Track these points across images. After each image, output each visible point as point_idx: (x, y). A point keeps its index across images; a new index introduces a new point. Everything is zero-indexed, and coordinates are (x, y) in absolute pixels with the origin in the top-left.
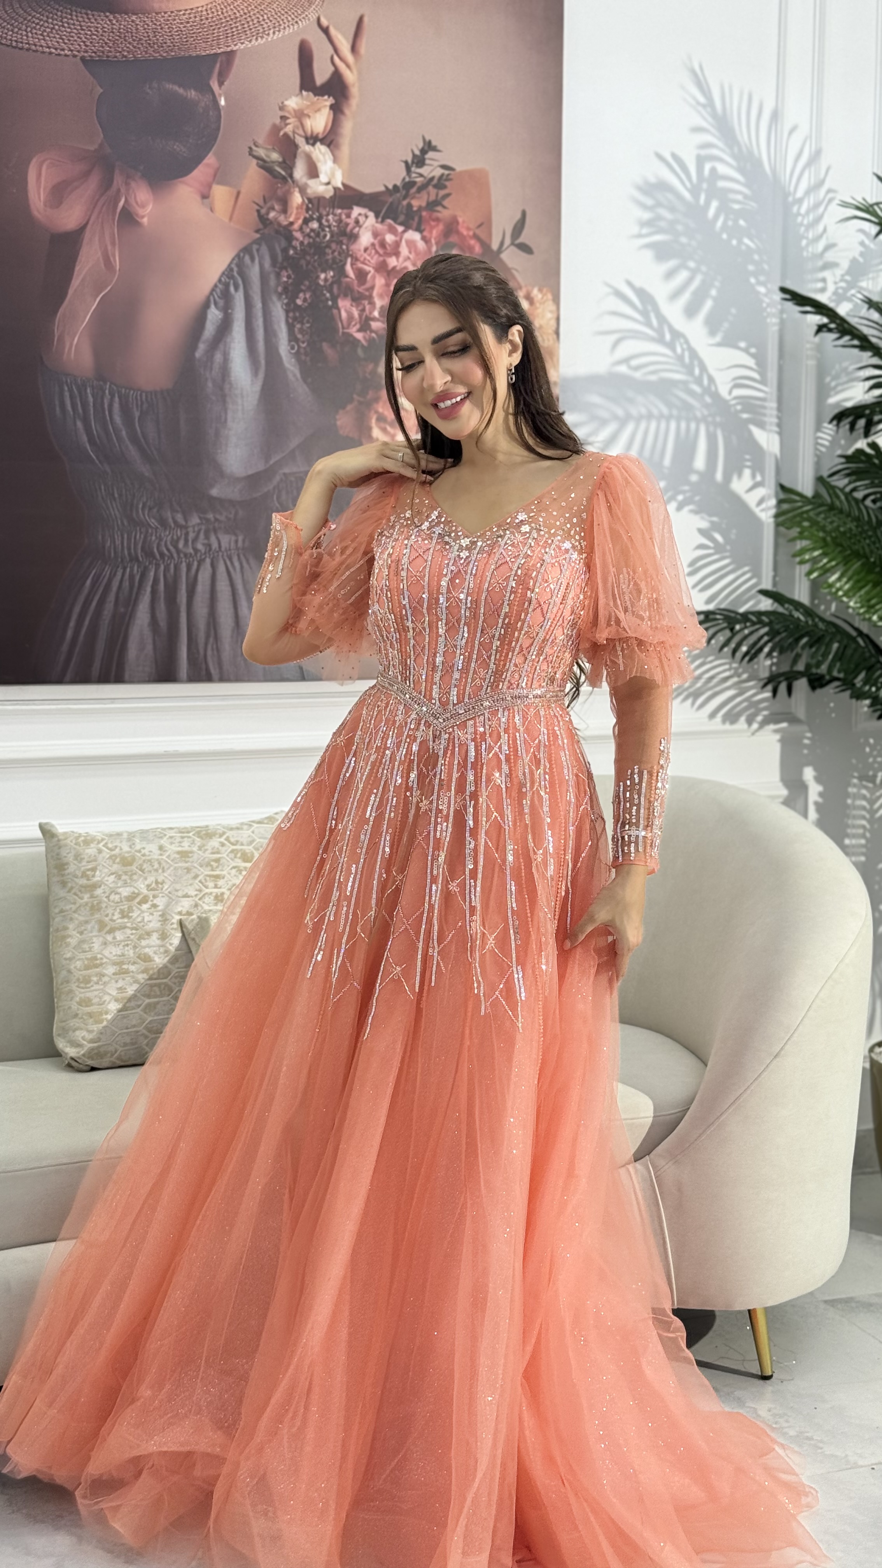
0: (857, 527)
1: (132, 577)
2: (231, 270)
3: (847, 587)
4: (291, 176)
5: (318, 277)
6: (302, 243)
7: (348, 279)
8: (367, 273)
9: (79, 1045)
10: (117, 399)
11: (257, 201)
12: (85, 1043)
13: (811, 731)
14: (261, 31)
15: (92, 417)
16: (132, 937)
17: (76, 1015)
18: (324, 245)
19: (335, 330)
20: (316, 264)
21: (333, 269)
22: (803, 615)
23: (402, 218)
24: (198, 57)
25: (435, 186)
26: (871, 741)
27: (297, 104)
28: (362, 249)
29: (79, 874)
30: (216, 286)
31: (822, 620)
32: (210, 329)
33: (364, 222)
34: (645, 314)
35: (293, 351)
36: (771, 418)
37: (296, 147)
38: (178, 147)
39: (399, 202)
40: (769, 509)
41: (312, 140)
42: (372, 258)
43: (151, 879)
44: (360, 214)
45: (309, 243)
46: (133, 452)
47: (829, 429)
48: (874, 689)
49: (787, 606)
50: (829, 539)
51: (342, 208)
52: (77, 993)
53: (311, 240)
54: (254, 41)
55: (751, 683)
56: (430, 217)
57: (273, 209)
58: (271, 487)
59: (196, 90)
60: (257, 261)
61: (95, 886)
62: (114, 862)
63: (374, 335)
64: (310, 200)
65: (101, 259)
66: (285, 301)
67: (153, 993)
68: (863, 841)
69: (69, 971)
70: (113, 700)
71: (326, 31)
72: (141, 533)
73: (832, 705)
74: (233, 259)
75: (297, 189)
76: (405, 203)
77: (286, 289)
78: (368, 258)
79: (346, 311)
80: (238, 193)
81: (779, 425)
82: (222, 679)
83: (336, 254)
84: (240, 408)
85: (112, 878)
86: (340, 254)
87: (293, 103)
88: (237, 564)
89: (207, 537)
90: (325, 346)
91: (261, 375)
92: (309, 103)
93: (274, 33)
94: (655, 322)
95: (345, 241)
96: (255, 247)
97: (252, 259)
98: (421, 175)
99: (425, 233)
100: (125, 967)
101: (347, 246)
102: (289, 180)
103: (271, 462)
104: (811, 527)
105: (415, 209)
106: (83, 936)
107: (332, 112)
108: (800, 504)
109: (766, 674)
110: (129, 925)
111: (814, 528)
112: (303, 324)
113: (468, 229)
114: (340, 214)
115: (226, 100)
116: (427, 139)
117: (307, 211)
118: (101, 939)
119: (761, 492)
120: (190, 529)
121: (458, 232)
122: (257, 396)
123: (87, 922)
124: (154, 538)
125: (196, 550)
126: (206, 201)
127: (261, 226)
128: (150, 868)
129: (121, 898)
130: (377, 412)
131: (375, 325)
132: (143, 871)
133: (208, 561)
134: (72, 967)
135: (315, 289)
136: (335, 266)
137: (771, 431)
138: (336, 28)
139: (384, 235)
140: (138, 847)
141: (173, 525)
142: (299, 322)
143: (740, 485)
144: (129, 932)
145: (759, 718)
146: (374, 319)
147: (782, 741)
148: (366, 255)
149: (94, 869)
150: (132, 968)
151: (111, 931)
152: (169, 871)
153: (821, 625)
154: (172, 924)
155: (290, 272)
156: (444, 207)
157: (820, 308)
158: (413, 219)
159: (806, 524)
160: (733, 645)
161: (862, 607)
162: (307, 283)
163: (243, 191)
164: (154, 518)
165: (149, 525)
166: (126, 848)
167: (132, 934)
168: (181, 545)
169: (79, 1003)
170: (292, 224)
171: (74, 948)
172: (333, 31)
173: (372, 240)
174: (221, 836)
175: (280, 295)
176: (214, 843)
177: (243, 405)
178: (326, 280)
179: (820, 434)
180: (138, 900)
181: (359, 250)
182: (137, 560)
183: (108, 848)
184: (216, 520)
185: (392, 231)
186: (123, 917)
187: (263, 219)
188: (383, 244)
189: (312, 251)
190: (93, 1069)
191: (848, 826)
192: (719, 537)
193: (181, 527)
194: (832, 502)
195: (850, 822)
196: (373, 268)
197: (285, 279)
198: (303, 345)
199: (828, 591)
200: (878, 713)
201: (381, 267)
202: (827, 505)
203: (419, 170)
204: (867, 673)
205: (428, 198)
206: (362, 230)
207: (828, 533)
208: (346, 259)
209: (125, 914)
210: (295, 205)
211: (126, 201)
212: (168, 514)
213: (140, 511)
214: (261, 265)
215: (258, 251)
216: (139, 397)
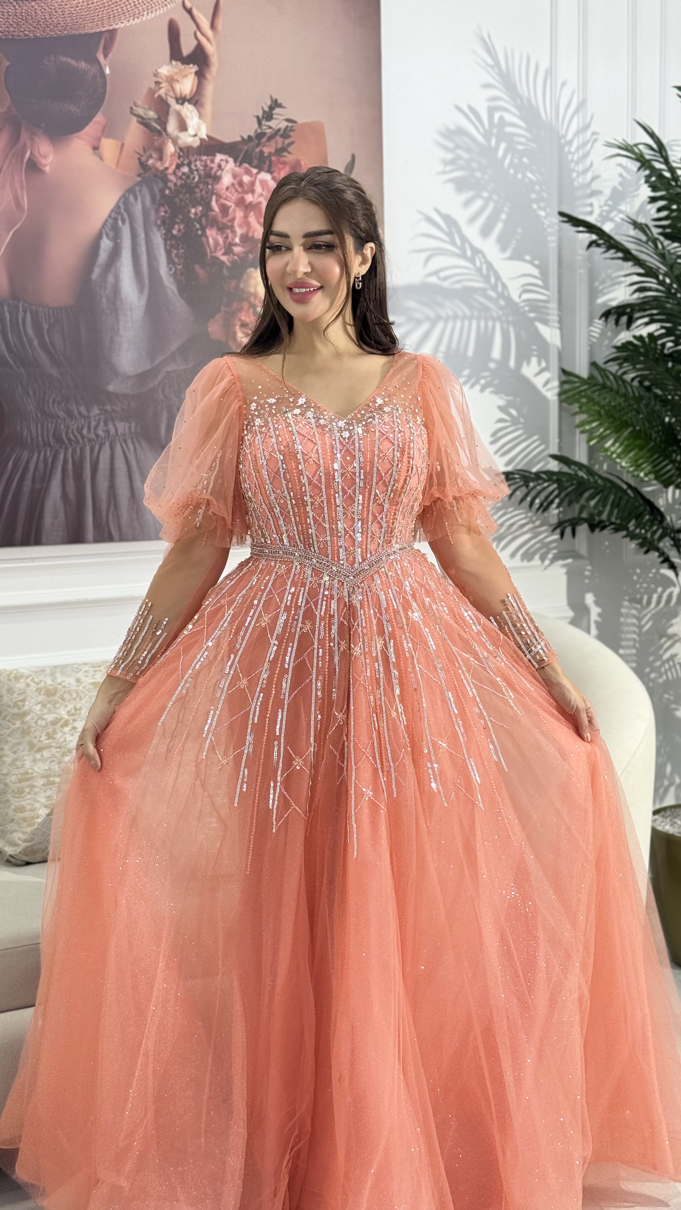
0: (625, 401)
1: (45, 459)
2: (119, 207)
3: (619, 451)
4: (165, 130)
5: (189, 212)
6: (175, 184)
7: (213, 213)
8: (229, 208)
9: (16, 845)
10: (29, 315)
11: (138, 151)
12: (20, 842)
13: (592, 564)
14: (137, 12)
15: (9, 330)
16: (57, 754)
17: (13, 820)
18: (193, 185)
19: (205, 254)
20: (187, 201)
21: (201, 205)
22: (586, 474)
23: (255, 162)
24: (86, 34)
25: (282, 136)
26: (638, 571)
27: (168, 71)
28: (224, 188)
29: (11, 704)
30: (107, 221)
31: (600, 477)
32: (103, 256)
33: (225, 166)
34: (450, 235)
35: (171, 272)
36: (554, 317)
37: (168, 106)
38: (72, 108)
39: (253, 150)
40: (554, 388)
41: (181, 100)
42: (233, 195)
43: (70, 707)
44: (222, 160)
45: (181, 184)
46: (43, 357)
47: (599, 323)
48: (643, 531)
49: (573, 467)
50: (603, 412)
51: (207, 155)
52: (12, 801)
53: (183, 182)
54: (131, 21)
55: (543, 528)
56: (278, 160)
57: (151, 157)
58: (156, 382)
59: (85, 61)
60: (139, 200)
61: (24, 714)
62: (40, 694)
63: (236, 257)
64: (181, 149)
65: (13, 202)
66: (164, 232)
68: (634, 651)
69: (6, 784)
70: (33, 559)
71: (189, 12)
72: (52, 423)
73: (607, 543)
74: (120, 199)
75: (170, 141)
76: (258, 150)
77: (164, 222)
78: (230, 195)
79: (213, 238)
80: (123, 145)
81: (560, 322)
82: (122, 539)
83: (203, 192)
84: (129, 319)
85: (39, 707)
86: (206, 192)
87: (165, 70)
88: (131, 446)
89: (106, 424)
90: (197, 267)
91: (146, 292)
92: (177, 71)
93: (148, 14)
94: (458, 241)
95: (210, 182)
96: (137, 188)
97: (136, 198)
98: (270, 127)
99: (275, 174)
100: (51, 779)
101: (212, 186)
102: (164, 133)
103: (157, 362)
104: (588, 402)
105: (266, 155)
106: (17, 755)
107: (196, 78)
108: (578, 385)
109: (554, 521)
110: (54, 744)
111: (591, 403)
112: (178, 250)
114: (206, 161)
115: (110, 69)
116: (274, 98)
117: (179, 158)
118: (31, 757)
119: (546, 375)
120: (92, 419)
122: (143, 309)
123: (19, 744)
124: (62, 427)
125: (97, 436)
126: (96, 151)
127: (142, 171)
128: (69, 698)
129: (46, 723)
130: (240, 320)
131: (237, 249)
132: (63, 699)
133: (107, 444)
134: (8, 781)
135: (188, 221)
136: (202, 202)
137: (553, 327)
138: (199, 10)
139: (242, 176)
140: (59, 680)
141: (78, 416)
142: (175, 249)
143: (530, 370)
144: (54, 750)
145: (550, 556)
146: (236, 245)
147: (568, 573)
148: (227, 193)
149: (23, 700)
151: (40, 750)
152: (85, 700)
153: (600, 482)
155: (167, 208)
156: (289, 153)
157: (591, 228)
158: (265, 163)
159: (584, 400)
160: (529, 499)
161: (631, 466)
162: (181, 217)
163: (127, 143)
164: (63, 410)
165: (59, 417)
166: (49, 681)
167: (57, 752)
168: (85, 432)
169: (15, 811)
170: (167, 169)
171: (9, 765)
172: (195, 12)
173: (232, 180)
175: (159, 227)
177: (132, 317)
178: (196, 214)
179: (592, 328)
180: (61, 723)
181: (222, 189)
182: (50, 445)
183: (34, 682)
184: (113, 410)
185: (248, 172)
186: (49, 738)
187: (143, 165)
188: (241, 184)
189: (184, 191)
190: (28, 863)
191: (622, 639)
192: (514, 412)
193: (85, 417)
194: (604, 382)
196: (234, 203)
197: (163, 214)
198: (180, 267)
199: (603, 454)
200: (645, 549)
201: (241, 203)
202: (600, 385)
203: (269, 123)
204: (637, 519)
205: (276, 146)
206: (224, 173)
207: (602, 407)
208: (212, 196)
209: (51, 736)
210: (169, 153)
211: (31, 153)
212: (73, 407)
213: (51, 405)
214: (143, 203)
215: (140, 191)
216: (47, 313)
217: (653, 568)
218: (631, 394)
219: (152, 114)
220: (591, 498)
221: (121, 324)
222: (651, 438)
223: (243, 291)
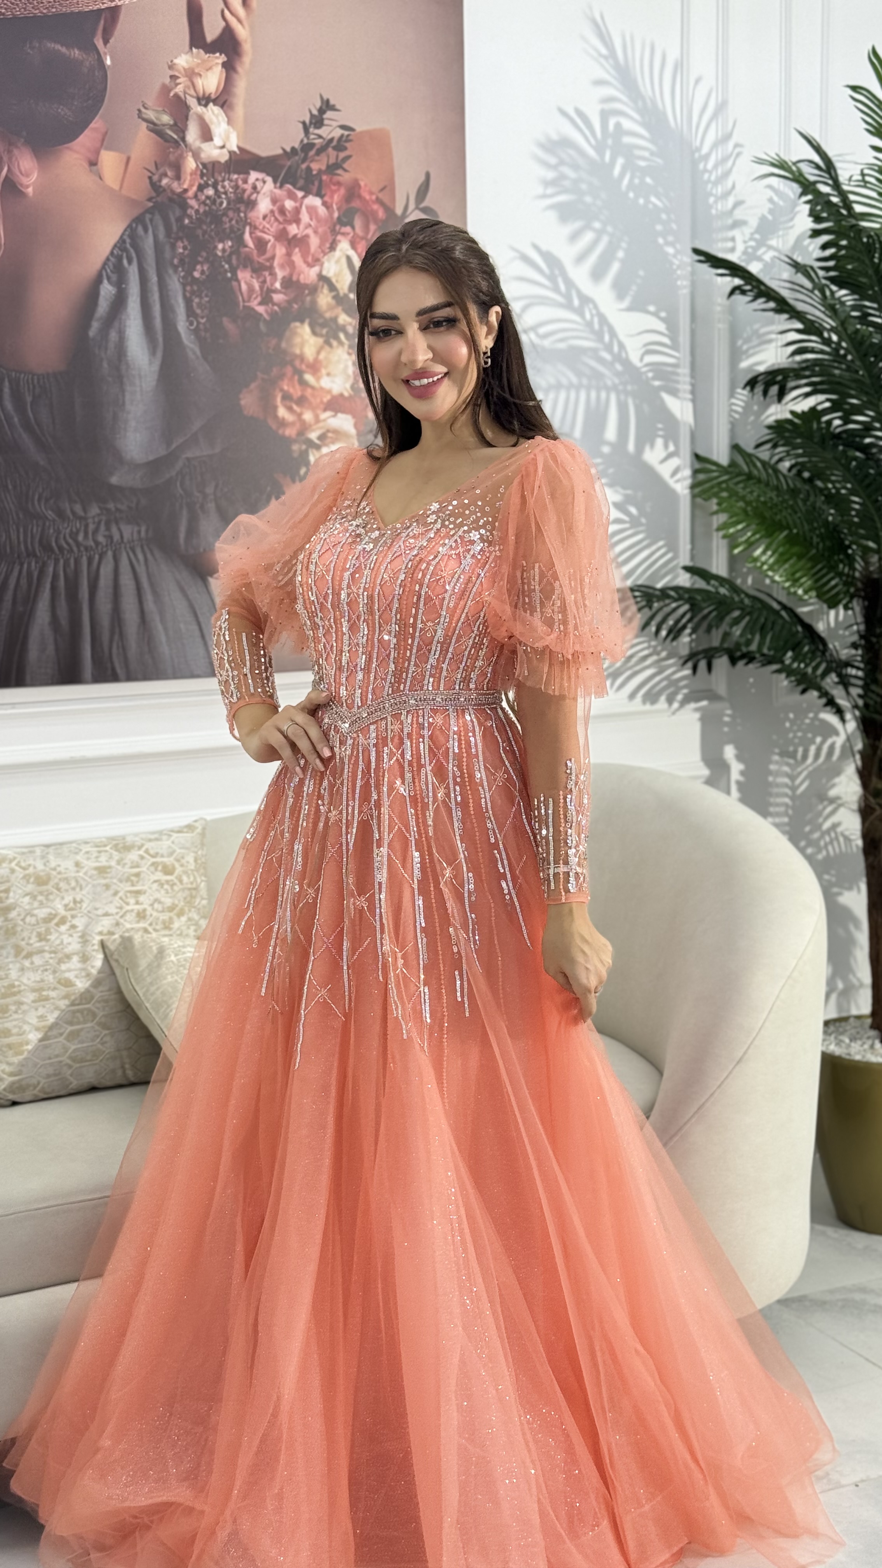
0: (778, 496)
1: (30, 574)
2: (124, 242)
3: (771, 561)
4: (183, 139)
5: (216, 247)
6: (197, 211)
8: (267, 243)
10: (6, 384)
11: (147, 167)
12: (5, 1076)
13: (732, 707)
16: (51, 961)
18: (220, 213)
19: (236, 304)
20: (213, 234)
21: (231, 239)
22: (729, 592)
23: (301, 182)
24: (79, 13)
25: (335, 148)
26: (791, 716)
27: (187, 62)
28: (261, 217)
30: (108, 259)
31: (747, 595)
32: (103, 306)
33: (262, 188)
34: (552, 278)
35: (192, 328)
36: (685, 387)
37: (188, 108)
38: (63, 111)
39: (298, 166)
40: (684, 479)
41: (205, 100)
42: (271, 226)
43: (68, 899)
44: (257, 180)
45: (205, 212)
46: (26, 440)
47: (743, 394)
48: (802, 665)
49: (713, 582)
50: (749, 509)
51: (239, 173)
53: (207, 208)
55: (671, 661)
56: (331, 180)
57: (165, 175)
58: (173, 473)
59: (79, 48)
60: (150, 232)
61: (8, 909)
62: (28, 882)
63: (276, 308)
64: (204, 165)
66: (182, 274)
67: (75, 1020)
68: (786, 820)
70: (13, 705)
72: (38, 526)
73: (751, 680)
74: (125, 230)
75: (190, 154)
76: (304, 166)
77: (182, 261)
78: (268, 226)
79: (246, 283)
80: (128, 159)
81: (693, 392)
82: (130, 678)
83: (234, 222)
84: (138, 389)
85: (27, 899)
86: (237, 222)
87: (183, 61)
88: (141, 556)
89: (108, 528)
90: (226, 321)
91: (159, 354)
92: (199, 61)
94: (562, 287)
95: (242, 208)
96: (148, 216)
97: (146, 230)
98: (320, 137)
99: (326, 198)
100: (45, 993)
101: (245, 213)
102: (182, 143)
103: (174, 446)
104: (730, 497)
105: (315, 172)
107: (224, 71)
108: (715, 474)
109: (685, 652)
110: (47, 948)
111: (734, 498)
112: (201, 297)
113: (371, 193)
114: (237, 179)
115: (113, 60)
116: (325, 98)
117: (202, 177)
118: (18, 965)
119: (675, 462)
120: (90, 521)
121: (360, 197)
122: (156, 377)
123: (2, 947)
124: (51, 531)
125: (97, 543)
126: (94, 168)
127: (154, 194)
128: (67, 887)
129: (37, 921)
130: (282, 390)
131: (277, 297)
132: (59, 889)
133: (110, 554)
135: (213, 261)
136: (232, 235)
137: (685, 399)
139: (283, 201)
140: (53, 864)
141: (71, 517)
142: (197, 296)
143: (654, 455)
144: (47, 955)
145: (680, 697)
146: (276, 291)
147: (702, 719)
148: (265, 223)
149: (7, 891)
150: (53, 994)
151: (29, 955)
152: (87, 889)
153: (747, 601)
154: (93, 945)
155: (186, 243)
156: (345, 170)
157: (734, 269)
158: (313, 184)
159: (725, 494)
160: (654, 624)
161: (787, 580)
162: (204, 254)
163: (133, 157)
164: (52, 510)
165: (47, 518)
166: (40, 866)
167: (51, 958)
168: (81, 538)
170: (186, 191)
173: (271, 207)
174: (140, 848)
175: (175, 268)
176: (133, 856)
177: (141, 386)
178: (224, 250)
179: (734, 401)
180: (56, 921)
181: (258, 218)
182: (35, 556)
183: (21, 867)
184: (117, 510)
185: (292, 196)
186: (41, 940)
187: (155, 186)
188: (282, 211)
189: (208, 220)
190: (14, 1103)
191: (771, 805)
192: (633, 510)
193: (81, 518)
194: (750, 472)
195: (772, 800)
196: (273, 236)
197: (181, 250)
198: (203, 321)
199: (750, 565)
200: (801, 688)
201: (282, 236)
202: (745, 474)
203: (317, 131)
204: (793, 650)
205: (328, 161)
206: (260, 197)
207: (748, 503)
208: (244, 227)
209: (43, 937)
210: (189, 171)
211: (9, 170)
212: (66, 506)
213: (36, 503)
214: (155, 237)
215: (151, 220)
216: (30, 381)
217: (810, 711)
218: (785, 487)
219: (166, 119)
220: (736, 621)
221: (128, 397)
222: (811, 544)
223: (285, 352)
